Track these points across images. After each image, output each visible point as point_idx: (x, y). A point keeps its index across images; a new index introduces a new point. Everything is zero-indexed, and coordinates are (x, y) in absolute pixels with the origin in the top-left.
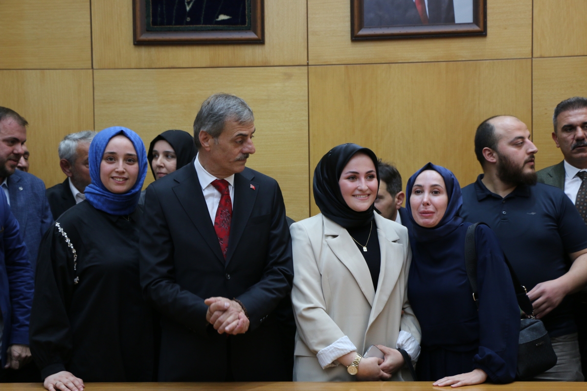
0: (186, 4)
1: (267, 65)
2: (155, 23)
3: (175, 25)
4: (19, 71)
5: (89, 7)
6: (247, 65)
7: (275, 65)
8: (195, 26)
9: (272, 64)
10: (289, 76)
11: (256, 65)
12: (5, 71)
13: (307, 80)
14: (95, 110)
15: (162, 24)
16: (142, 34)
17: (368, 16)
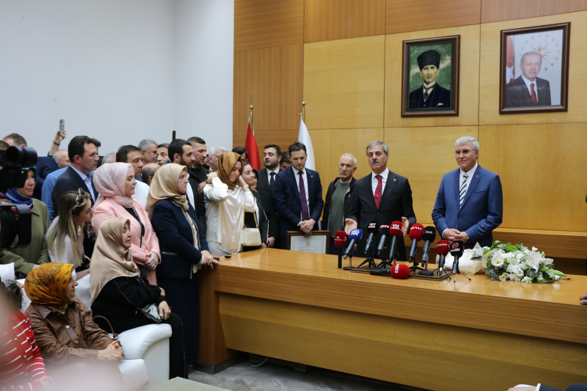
0: (424, 98)
1: (459, 125)
2: (410, 107)
3: (420, 107)
4: (355, 129)
5: (383, 101)
6: (450, 125)
8: (428, 108)
9: (462, 125)
10: (469, 131)
11: (454, 125)
12: (349, 129)
13: (478, 132)
15: (413, 108)
16: (405, 112)
17: (508, 102)
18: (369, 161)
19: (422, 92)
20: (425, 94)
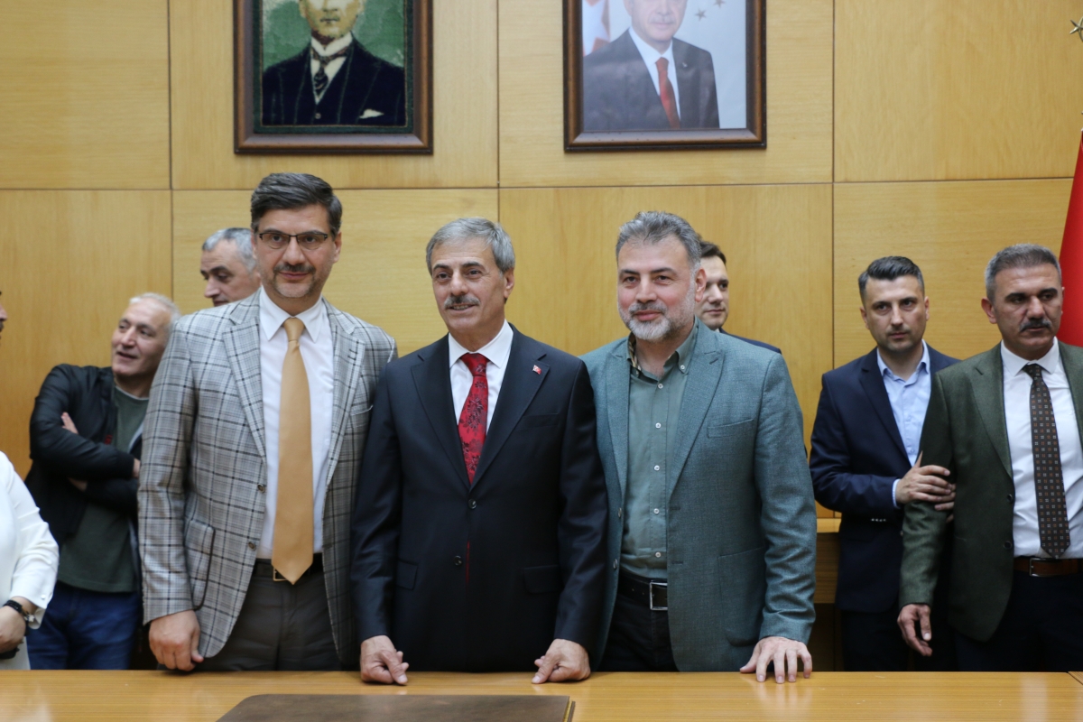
0: (315, 93)
1: (439, 186)
2: (266, 121)
4: (60, 192)
5: (167, 96)
6: (406, 185)
7: (450, 185)
8: (328, 126)
9: (444, 185)
10: (468, 204)
11: (419, 186)
12: (39, 192)
13: (496, 210)
14: (175, 252)
15: (277, 122)
16: (247, 137)
17: (590, 115)
18: (439, 299)
19: (306, 66)
20: (317, 75)
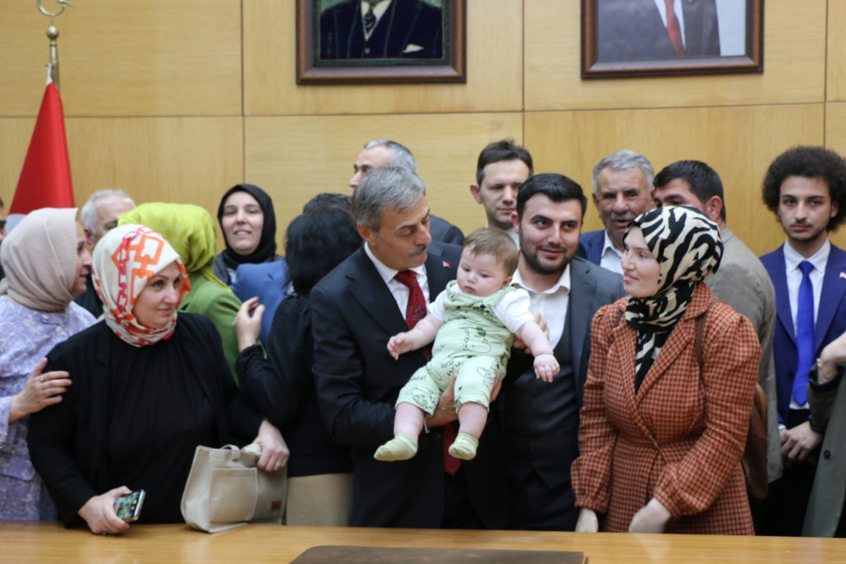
0: (365, 31)
1: (471, 110)
2: (323, 56)
3: (352, 57)
4: (151, 119)
5: (240, 35)
6: (443, 110)
7: (480, 110)
8: (375, 59)
9: (476, 109)
10: (497, 126)
11: (454, 111)
13: (521, 131)
14: (246, 169)
15: (333, 57)
16: (307, 69)
17: (604, 46)
19: (357, 8)
20: (367, 15)
